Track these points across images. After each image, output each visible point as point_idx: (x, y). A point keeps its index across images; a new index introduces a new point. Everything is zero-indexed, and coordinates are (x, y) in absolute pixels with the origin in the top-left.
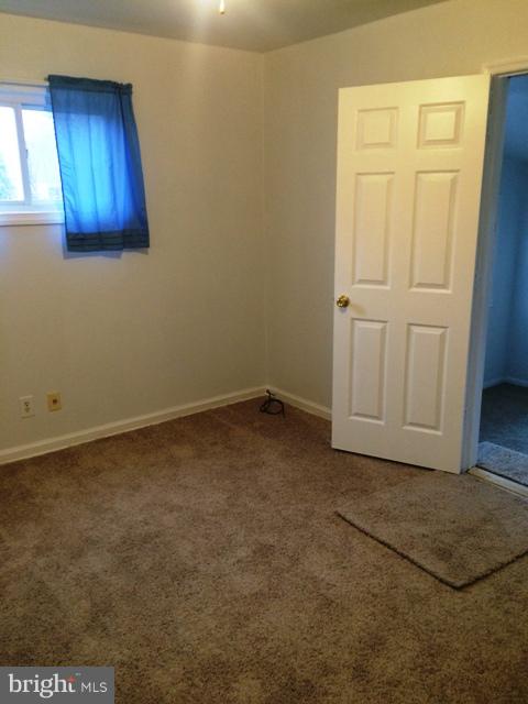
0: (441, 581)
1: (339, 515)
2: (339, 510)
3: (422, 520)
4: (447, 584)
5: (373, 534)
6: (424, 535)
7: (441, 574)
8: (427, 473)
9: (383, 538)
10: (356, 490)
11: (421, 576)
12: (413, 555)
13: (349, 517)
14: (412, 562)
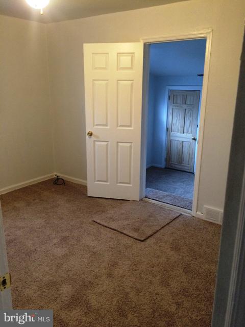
0: (136, 239)
1: (94, 222)
2: (94, 219)
3: (127, 219)
4: (138, 240)
5: (109, 226)
6: (128, 224)
7: (136, 237)
8: (127, 202)
9: (113, 227)
10: (99, 211)
11: (128, 239)
12: (125, 232)
13: (99, 221)
14: (125, 234)
